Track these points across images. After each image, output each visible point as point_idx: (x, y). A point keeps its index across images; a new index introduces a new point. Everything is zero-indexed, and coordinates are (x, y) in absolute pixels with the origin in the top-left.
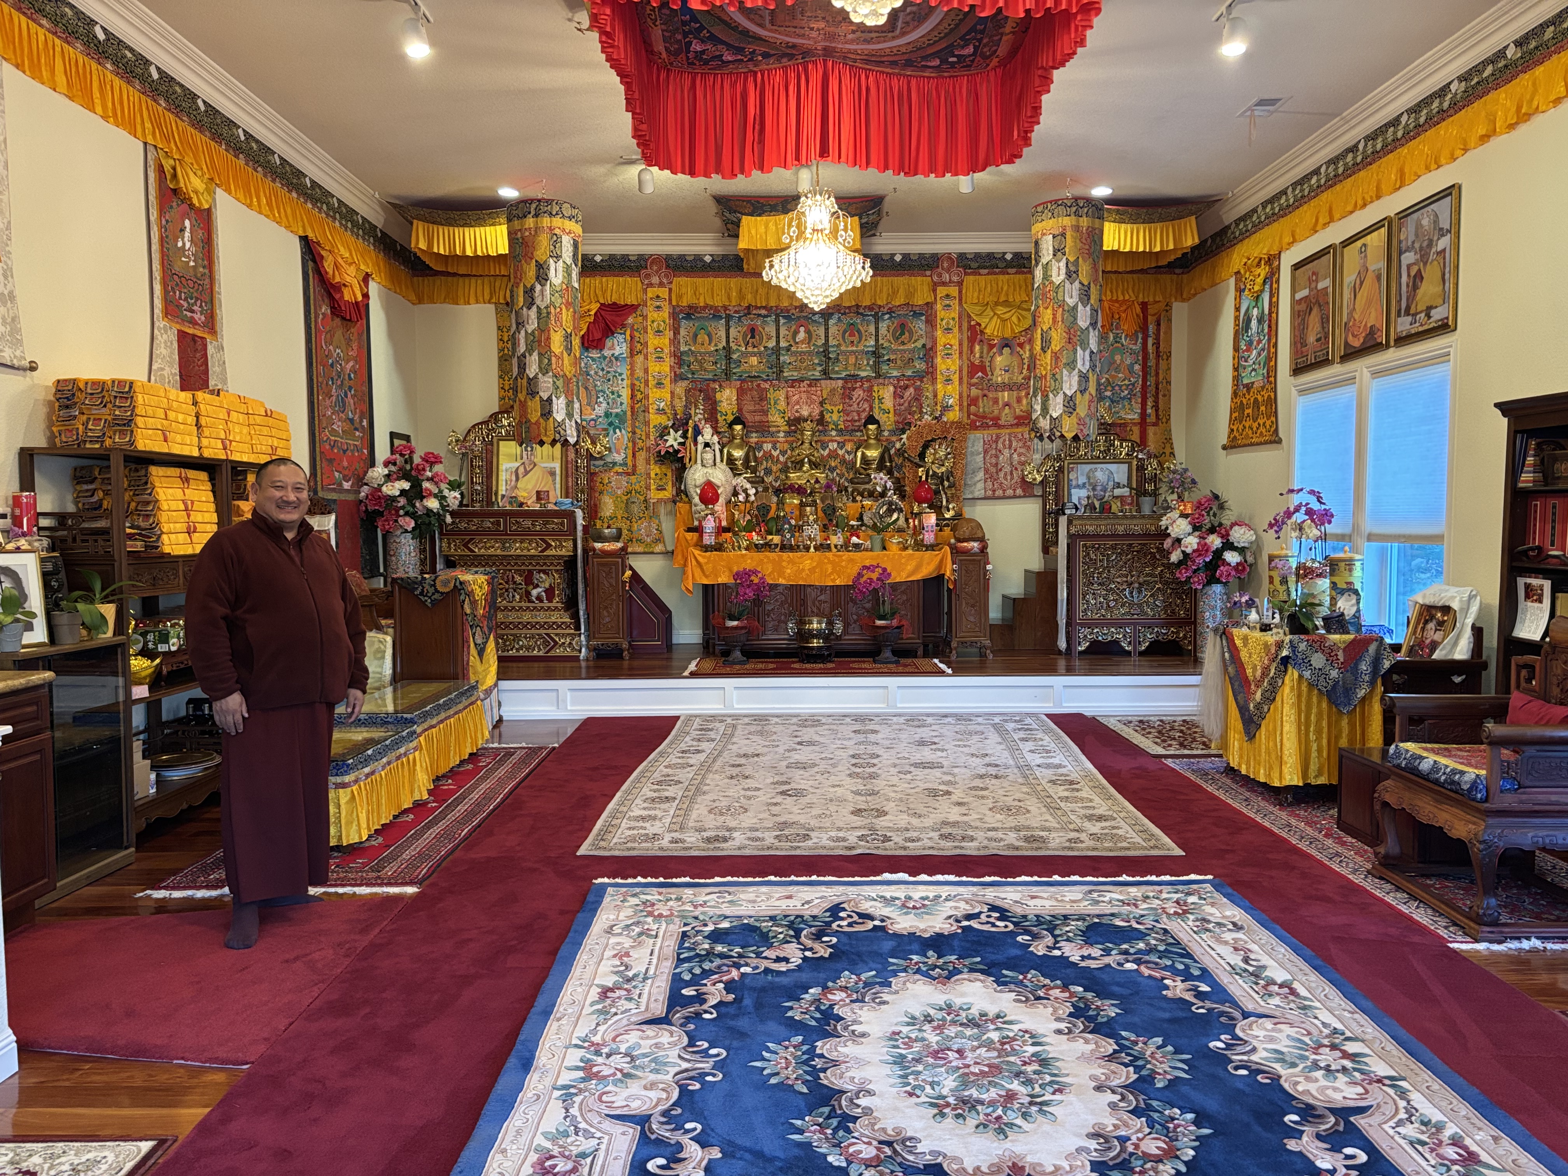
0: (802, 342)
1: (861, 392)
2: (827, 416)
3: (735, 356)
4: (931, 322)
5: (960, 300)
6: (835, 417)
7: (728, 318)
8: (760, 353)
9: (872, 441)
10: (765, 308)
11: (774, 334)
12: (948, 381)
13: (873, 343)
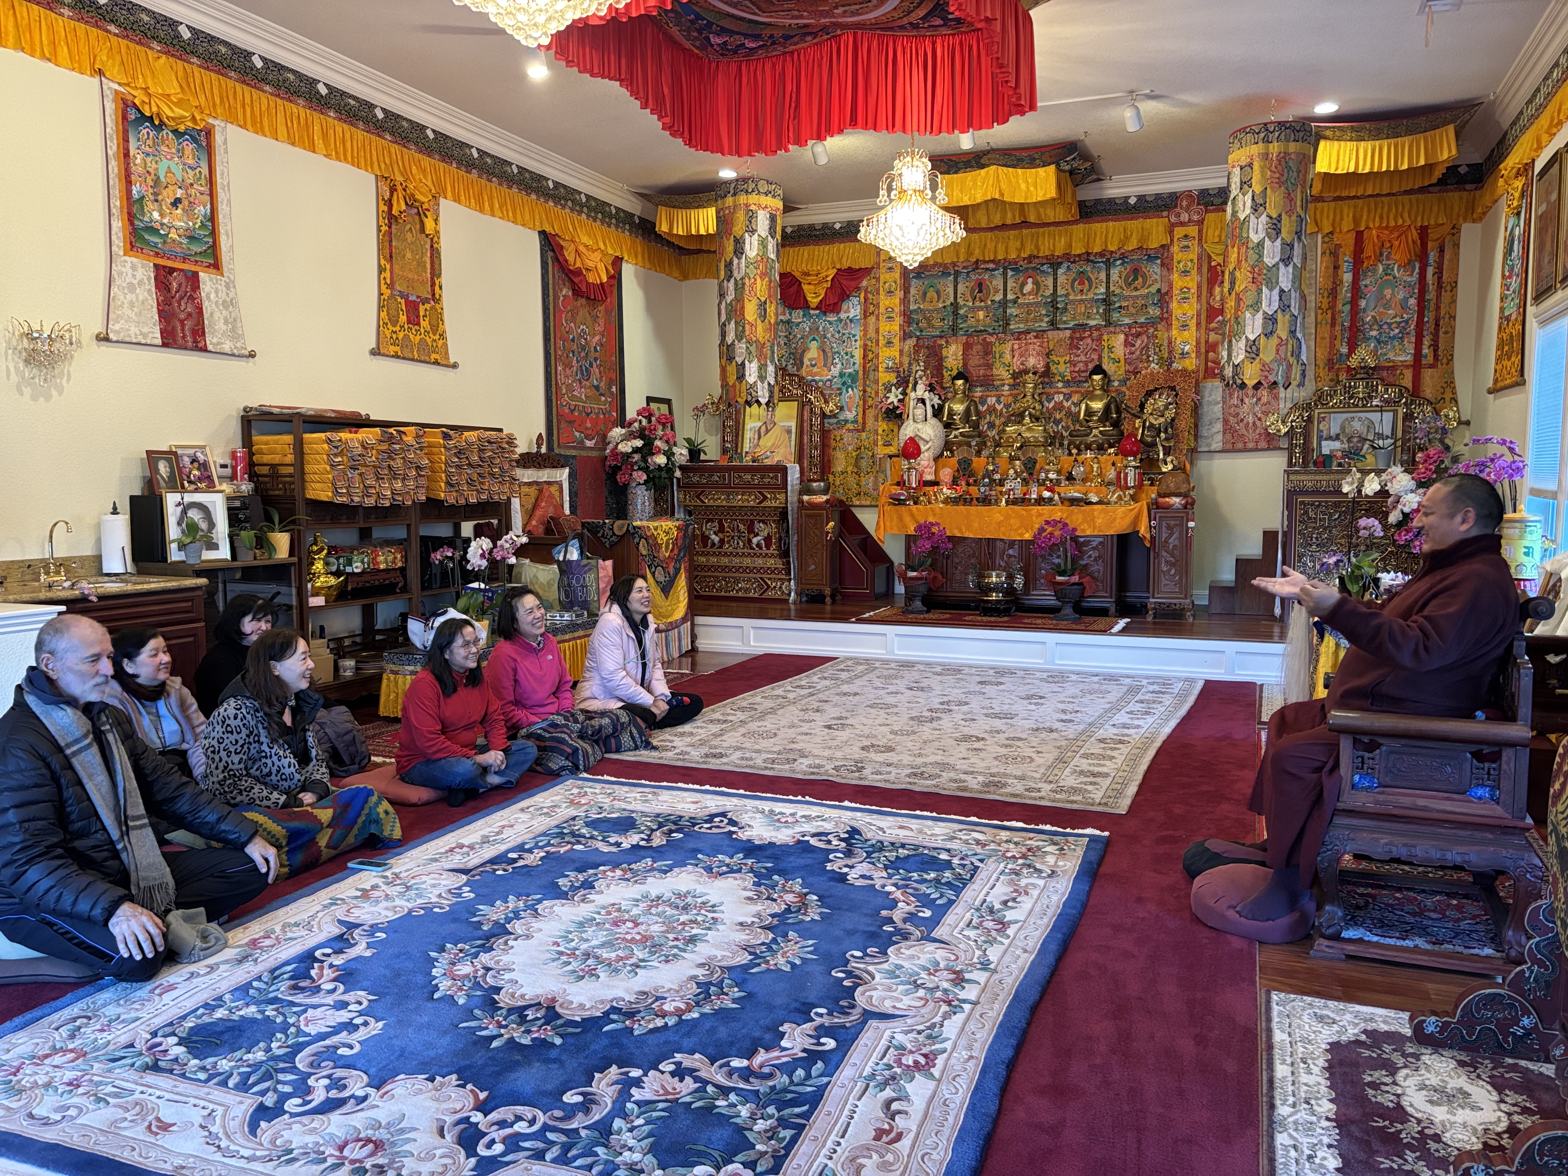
0: (1029, 293)
1: (1089, 341)
2: (1053, 368)
3: (962, 312)
4: (1167, 265)
5: (1200, 240)
6: (1062, 368)
7: (957, 274)
8: (987, 307)
9: (1098, 392)
10: (993, 261)
11: (1001, 287)
12: (1184, 327)
13: (1103, 290)
